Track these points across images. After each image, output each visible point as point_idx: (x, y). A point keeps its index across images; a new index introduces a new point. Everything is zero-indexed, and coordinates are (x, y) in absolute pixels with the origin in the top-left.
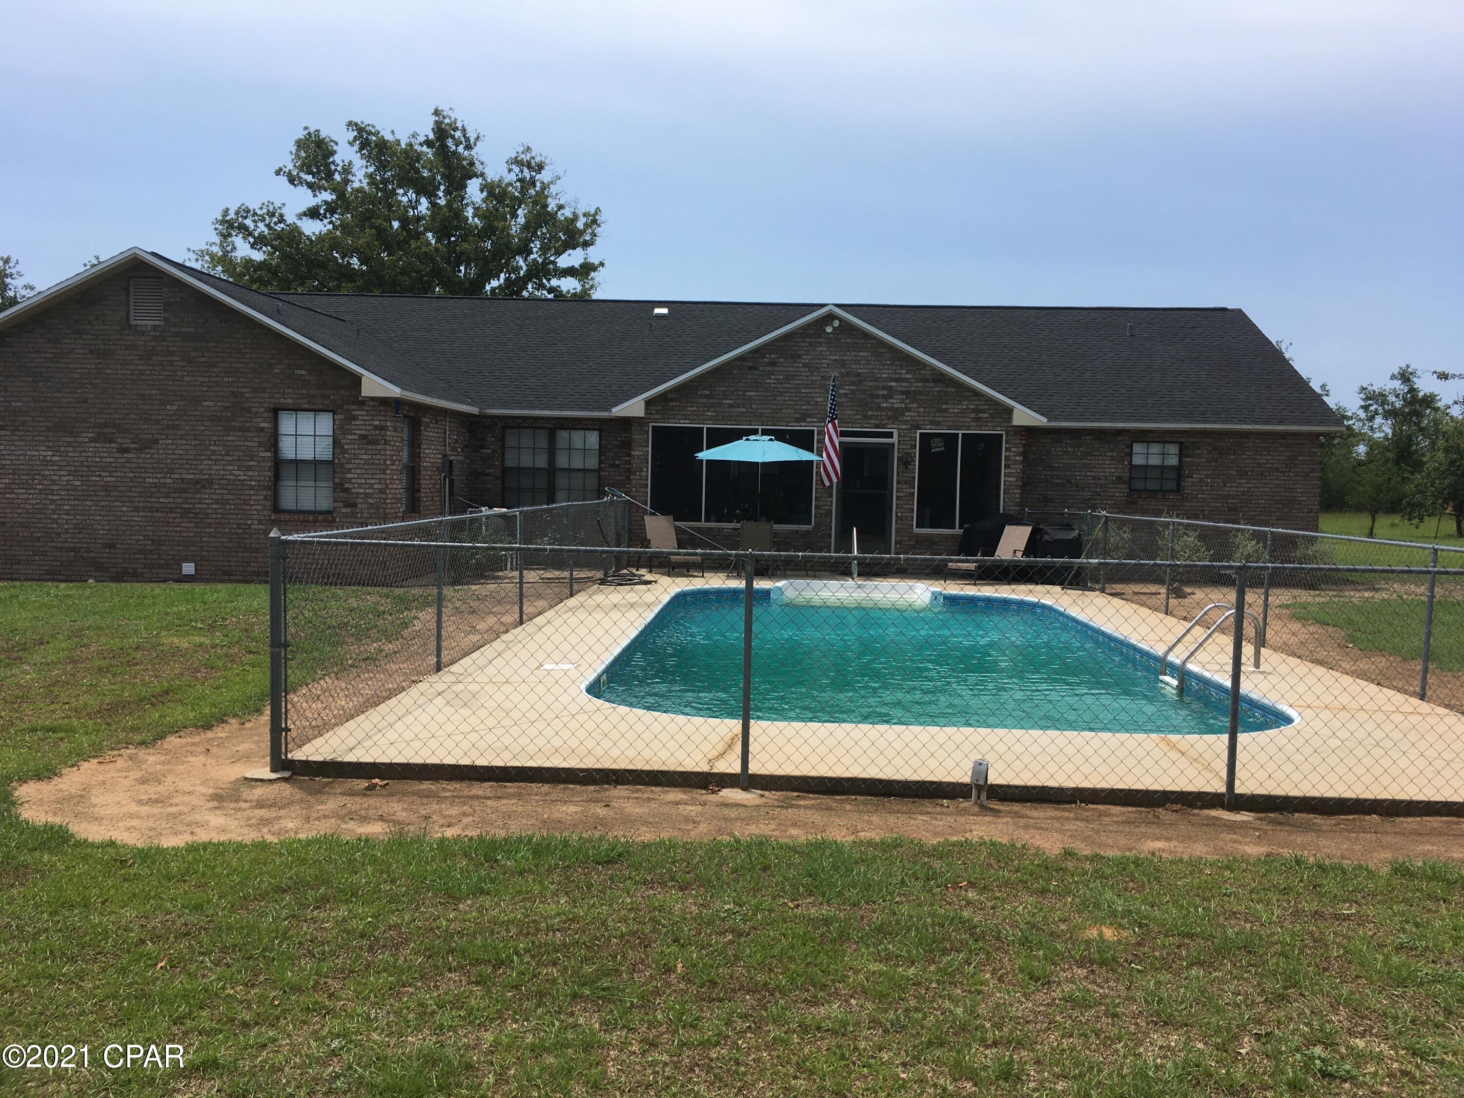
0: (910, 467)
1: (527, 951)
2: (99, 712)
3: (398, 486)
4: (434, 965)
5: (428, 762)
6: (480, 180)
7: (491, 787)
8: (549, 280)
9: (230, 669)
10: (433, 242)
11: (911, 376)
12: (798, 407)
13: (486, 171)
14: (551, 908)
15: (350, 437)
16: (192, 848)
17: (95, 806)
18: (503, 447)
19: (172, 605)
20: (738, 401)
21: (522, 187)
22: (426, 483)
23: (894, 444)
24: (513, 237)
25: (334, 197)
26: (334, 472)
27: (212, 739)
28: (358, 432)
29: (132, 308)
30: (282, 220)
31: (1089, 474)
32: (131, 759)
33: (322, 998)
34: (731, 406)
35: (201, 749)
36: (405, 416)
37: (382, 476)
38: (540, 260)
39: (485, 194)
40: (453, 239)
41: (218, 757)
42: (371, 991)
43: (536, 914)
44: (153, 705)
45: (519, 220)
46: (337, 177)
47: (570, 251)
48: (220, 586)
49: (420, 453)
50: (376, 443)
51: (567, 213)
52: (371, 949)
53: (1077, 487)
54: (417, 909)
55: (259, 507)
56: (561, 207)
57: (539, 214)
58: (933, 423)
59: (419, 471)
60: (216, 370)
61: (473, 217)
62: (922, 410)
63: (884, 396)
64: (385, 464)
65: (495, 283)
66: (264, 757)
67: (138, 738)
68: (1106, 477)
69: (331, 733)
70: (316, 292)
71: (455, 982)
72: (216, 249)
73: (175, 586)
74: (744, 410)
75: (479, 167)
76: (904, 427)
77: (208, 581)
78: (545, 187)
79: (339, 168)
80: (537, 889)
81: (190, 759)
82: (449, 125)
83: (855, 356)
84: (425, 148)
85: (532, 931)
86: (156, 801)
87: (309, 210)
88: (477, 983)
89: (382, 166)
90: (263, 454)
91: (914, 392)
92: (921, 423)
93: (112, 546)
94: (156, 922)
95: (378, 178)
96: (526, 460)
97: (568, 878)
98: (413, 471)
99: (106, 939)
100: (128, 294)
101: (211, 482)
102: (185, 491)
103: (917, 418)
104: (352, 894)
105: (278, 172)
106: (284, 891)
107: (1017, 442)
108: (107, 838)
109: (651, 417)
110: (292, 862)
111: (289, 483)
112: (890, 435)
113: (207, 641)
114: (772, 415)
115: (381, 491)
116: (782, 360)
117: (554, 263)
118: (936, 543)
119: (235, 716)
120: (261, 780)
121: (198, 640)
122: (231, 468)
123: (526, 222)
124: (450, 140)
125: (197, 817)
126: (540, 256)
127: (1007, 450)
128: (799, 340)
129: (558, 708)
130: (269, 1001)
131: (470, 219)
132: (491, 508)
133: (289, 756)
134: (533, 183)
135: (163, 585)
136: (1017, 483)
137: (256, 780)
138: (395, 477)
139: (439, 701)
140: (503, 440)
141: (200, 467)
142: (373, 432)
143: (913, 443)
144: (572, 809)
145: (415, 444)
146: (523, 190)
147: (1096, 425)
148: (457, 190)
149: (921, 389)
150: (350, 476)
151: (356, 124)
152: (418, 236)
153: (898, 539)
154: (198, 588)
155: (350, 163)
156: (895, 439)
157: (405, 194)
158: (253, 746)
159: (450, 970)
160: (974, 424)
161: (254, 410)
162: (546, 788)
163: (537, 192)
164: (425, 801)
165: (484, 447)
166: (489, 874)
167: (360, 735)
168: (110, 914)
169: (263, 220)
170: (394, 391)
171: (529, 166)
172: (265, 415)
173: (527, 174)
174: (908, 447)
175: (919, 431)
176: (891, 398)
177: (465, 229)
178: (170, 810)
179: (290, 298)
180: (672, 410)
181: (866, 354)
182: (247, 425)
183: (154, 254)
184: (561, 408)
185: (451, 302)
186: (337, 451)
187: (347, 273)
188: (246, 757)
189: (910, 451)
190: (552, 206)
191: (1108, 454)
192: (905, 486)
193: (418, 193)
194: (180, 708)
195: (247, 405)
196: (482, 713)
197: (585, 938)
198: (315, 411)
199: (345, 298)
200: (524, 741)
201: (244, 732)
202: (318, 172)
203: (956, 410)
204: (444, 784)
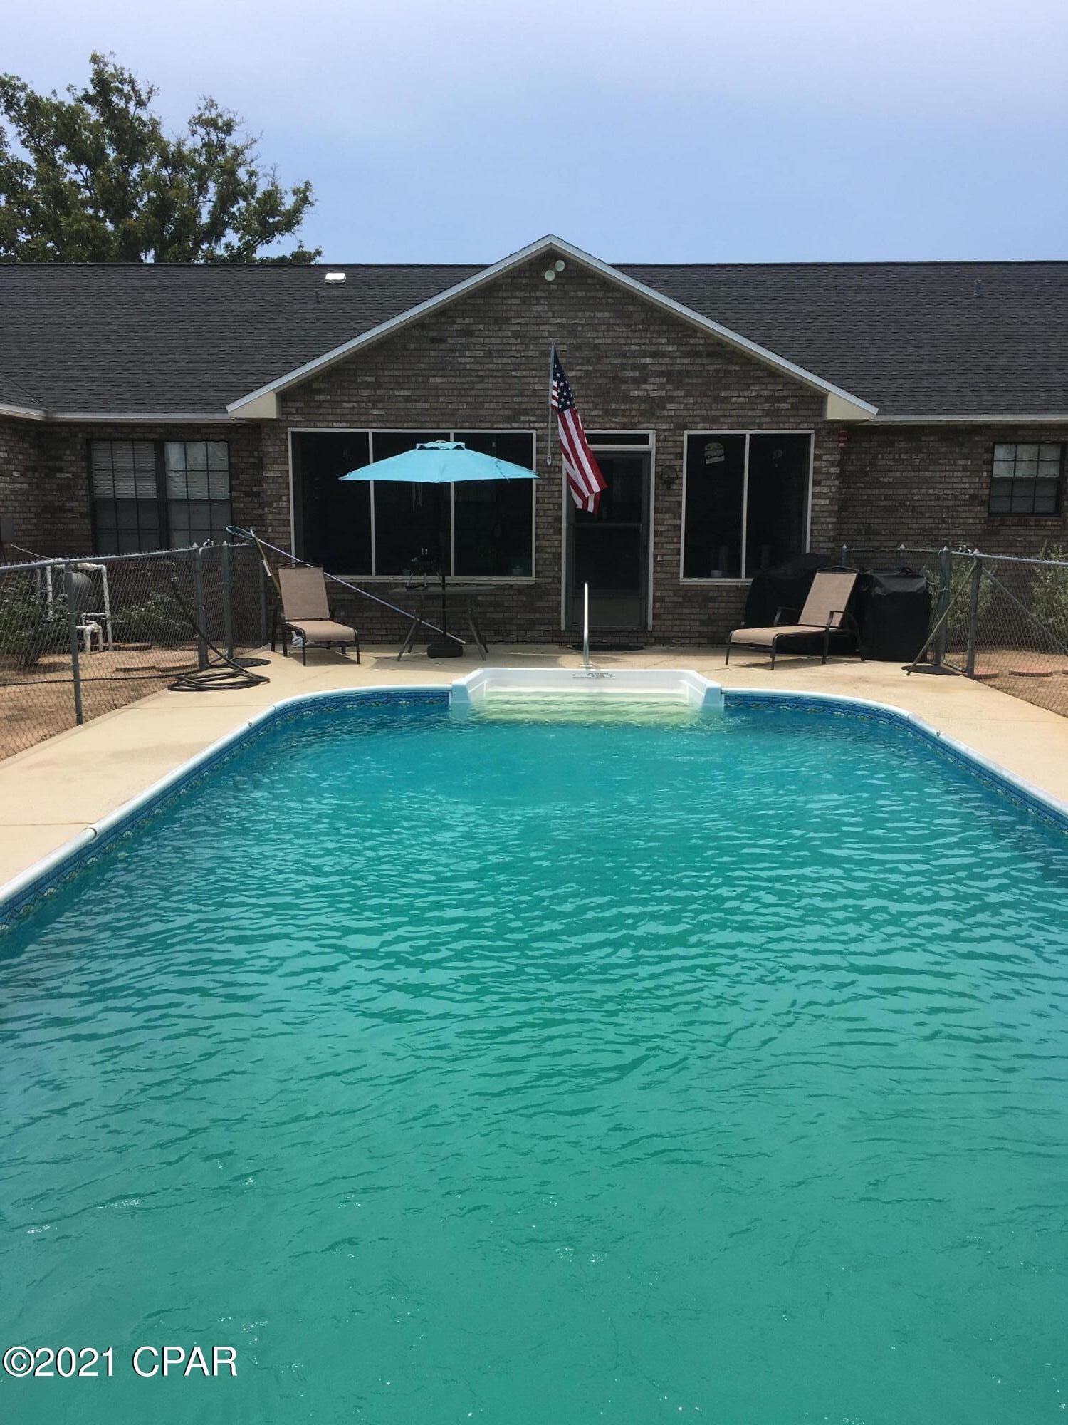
0: (675, 487)
11: (675, 348)
12: (507, 399)
18: (90, 470)
20: (418, 392)
21: (209, 154)
23: (649, 453)
31: (931, 492)
34: (407, 399)
45: (208, 196)
53: (913, 511)
56: (255, 176)
58: (707, 419)
62: (691, 400)
63: (634, 380)
68: (955, 497)
74: (427, 405)
76: (664, 426)
78: (237, 151)
82: (113, 75)
83: (591, 317)
84: (85, 106)
91: (680, 372)
92: (690, 419)
96: (126, 489)
103: (685, 413)
107: (832, 445)
109: (290, 418)
112: (644, 439)
114: (469, 412)
116: (481, 327)
118: (713, 599)
123: (218, 198)
124: (116, 95)
127: (817, 458)
128: (505, 295)
134: (222, 147)
136: (831, 508)
140: (88, 459)
143: (678, 450)
146: (211, 158)
147: (944, 418)
149: (690, 368)
153: (658, 594)
156: (651, 446)
160: (768, 419)
163: (226, 159)
165: (61, 470)
171: (216, 127)
173: (214, 136)
174: (672, 456)
175: (686, 433)
176: (645, 382)
180: (319, 407)
181: (607, 315)
184: (166, 408)
189: (674, 463)
190: (242, 174)
191: (960, 462)
192: (667, 516)
203: (741, 400)
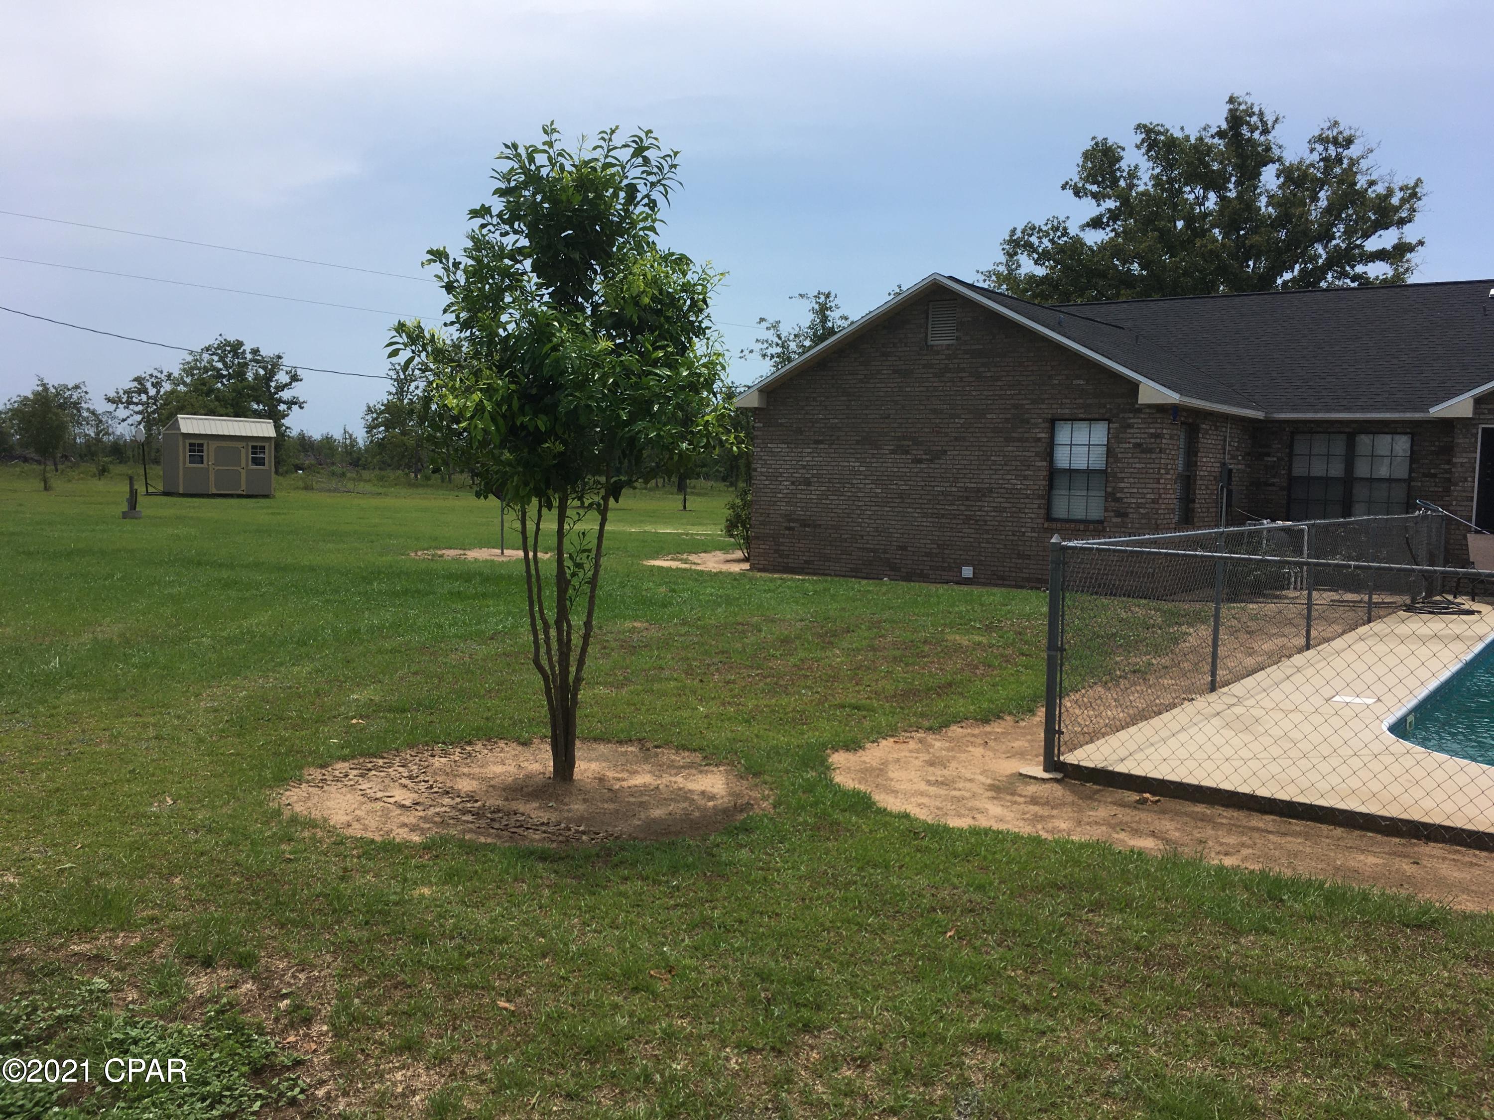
1: (1320, 1004)
2: (894, 696)
3: (1172, 496)
4: (1214, 995)
5: (1203, 784)
6: (1277, 165)
7: (1273, 821)
8: (1353, 267)
9: (1005, 668)
10: (1220, 238)
13: (1284, 155)
14: (1348, 964)
15: (1124, 446)
16: (975, 832)
17: (892, 780)
18: (1291, 455)
19: (953, 605)
21: (1326, 167)
22: (1203, 493)
24: (1312, 223)
25: (1118, 204)
26: (1107, 481)
27: (990, 733)
28: (1133, 441)
29: (930, 329)
30: (1065, 233)
32: (921, 742)
33: (1098, 1001)
35: (979, 741)
36: (1182, 423)
37: (1155, 486)
38: (1343, 246)
39: (1282, 179)
40: (1242, 232)
41: (995, 751)
42: (1147, 1006)
43: (1330, 966)
44: (939, 695)
45: (1320, 204)
46: (1122, 183)
47: (1381, 232)
48: (995, 590)
49: (1196, 462)
50: (1151, 451)
51: (1380, 189)
52: (1146, 963)
54: (1194, 932)
55: (1033, 516)
56: (1372, 183)
57: (1345, 194)
59: (1195, 481)
60: (999, 383)
61: (1267, 206)
64: (1159, 473)
65: (1287, 276)
66: (1037, 756)
67: (926, 724)
69: (1103, 741)
70: (1095, 301)
71: (1237, 1018)
72: (1002, 269)
73: (956, 587)
75: (1276, 152)
77: (984, 584)
78: (1353, 162)
79: (1125, 174)
80: (1330, 940)
81: (970, 749)
82: (1246, 111)
84: (1216, 140)
85: (1325, 983)
86: (942, 783)
87: (1092, 220)
88: (1263, 1026)
89: (1169, 166)
90: (1040, 464)
93: (903, 548)
94: (945, 894)
95: (1164, 178)
96: (1318, 469)
97: (1367, 935)
98: (1188, 481)
99: (903, 900)
100: (927, 318)
101: (991, 491)
102: (967, 499)
104: (1126, 905)
105: (1064, 187)
106: (1060, 889)
108: (903, 810)
109: (1482, 417)
110: (1067, 861)
111: (1063, 492)
113: (984, 640)
115: (1154, 501)
117: (1360, 247)
119: (1010, 713)
120: (1035, 778)
121: (978, 638)
122: (1009, 477)
123: (1329, 205)
124: (1245, 127)
125: (978, 804)
126: (1343, 241)
129: (1356, 743)
130: (1047, 991)
131: (1263, 209)
132: (1273, 520)
133: (1062, 758)
134: (1339, 160)
135: (946, 586)
137: (1031, 777)
138: (1169, 486)
139: (1216, 721)
140: (1291, 446)
141: (982, 477)
142: (1148, 440)
144: (1371, 860)
145: (1191, 452)
146: (1327, 170)
148: (1249, 180)
150: (1122, 485)
151: (1145, 126)
152: (1203, 233)
154: (976, 590)
155: (1136, 167)
157: (1192, 191)
158: (1026, 745)
159: (1231, 1004)
161: (1033, 421)
162: (1339, 831)
163: (1344, 170)
164: (1199, 824)
165: (1269, 455)
166: (1273, 912)
167: (1132, 747)
168: (906, 878)
169: (1048, 235)
170: (1173, 397)
171: (1335, 142)
172: (1043, 425)
173: (1332, 151)
177: (1256, 220)
178: (954, 793)
179: (1072, 309)
182: (1026, 435)
183: (951, 278)
184: (1363, 409)
185: (1237, 299)
186: (1111, 460)
187: (1128, 280)
188: (1021, 754)
190: (1361, 182)
193: (1206, 189)
194: (961, 701)
195: (1026, 416)
196: (1268, 740)
197: (1389, 1005)
198: (1090, 420)
199: (1125, 305)
200: (1314, 776)
201: (1018, 730)
202: (1103, 181)
204: (1219, 810)
